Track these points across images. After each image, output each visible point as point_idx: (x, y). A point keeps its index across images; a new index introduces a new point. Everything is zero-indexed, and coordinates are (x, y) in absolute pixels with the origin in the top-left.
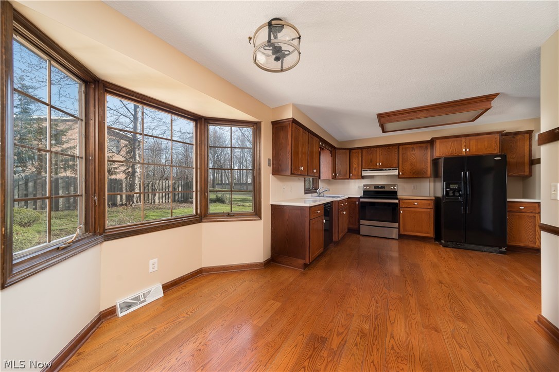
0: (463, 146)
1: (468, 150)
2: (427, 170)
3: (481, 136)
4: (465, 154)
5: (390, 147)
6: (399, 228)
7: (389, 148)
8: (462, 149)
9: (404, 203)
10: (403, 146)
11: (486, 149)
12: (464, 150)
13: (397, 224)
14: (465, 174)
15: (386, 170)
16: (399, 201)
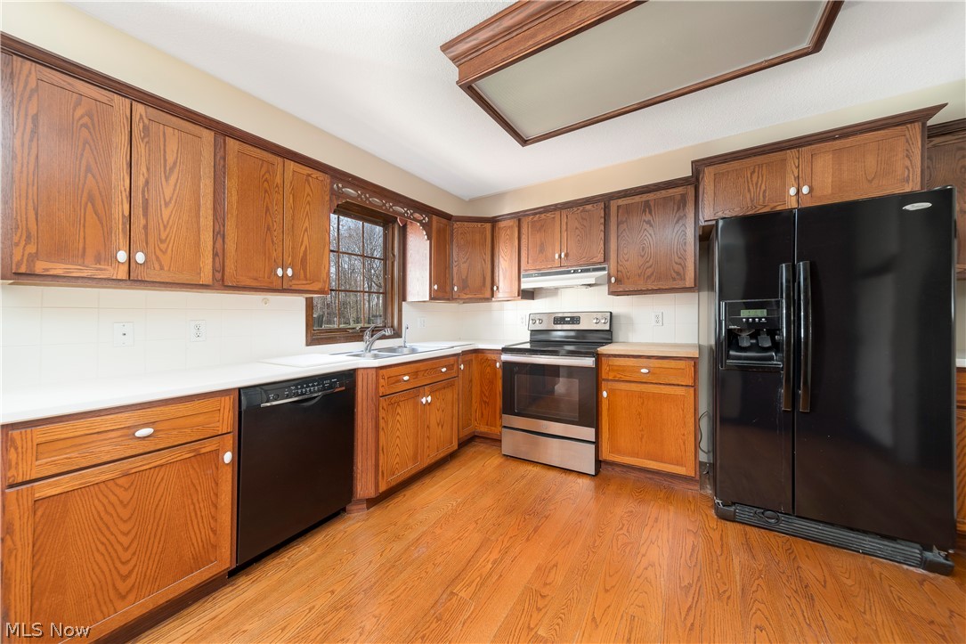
0: (791, 179)
1: (805, 190)
2: (684, 267)
3: (851, 139)
4: (794, 205)
5: (589, 207)
6: (597, 443)
7: (583, 211)
8: (784, 190)
9: (612, 368)
10: (621, 202)
11: (870, 181)
12: (793, 191)
13: (593, 430)
14: (793, 274)
15: (575, 272)
16: (598, 362)
